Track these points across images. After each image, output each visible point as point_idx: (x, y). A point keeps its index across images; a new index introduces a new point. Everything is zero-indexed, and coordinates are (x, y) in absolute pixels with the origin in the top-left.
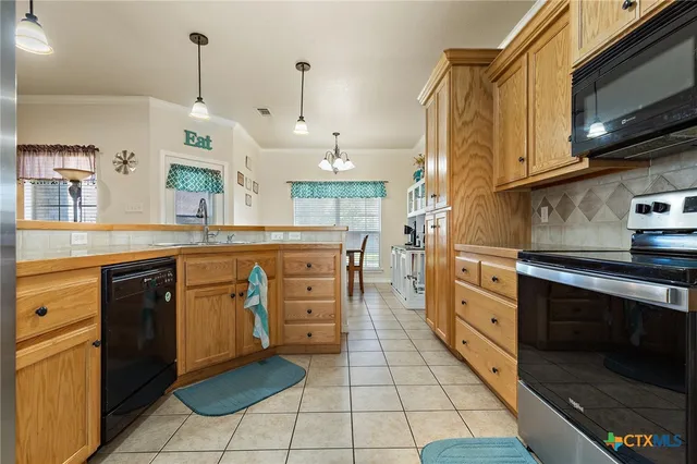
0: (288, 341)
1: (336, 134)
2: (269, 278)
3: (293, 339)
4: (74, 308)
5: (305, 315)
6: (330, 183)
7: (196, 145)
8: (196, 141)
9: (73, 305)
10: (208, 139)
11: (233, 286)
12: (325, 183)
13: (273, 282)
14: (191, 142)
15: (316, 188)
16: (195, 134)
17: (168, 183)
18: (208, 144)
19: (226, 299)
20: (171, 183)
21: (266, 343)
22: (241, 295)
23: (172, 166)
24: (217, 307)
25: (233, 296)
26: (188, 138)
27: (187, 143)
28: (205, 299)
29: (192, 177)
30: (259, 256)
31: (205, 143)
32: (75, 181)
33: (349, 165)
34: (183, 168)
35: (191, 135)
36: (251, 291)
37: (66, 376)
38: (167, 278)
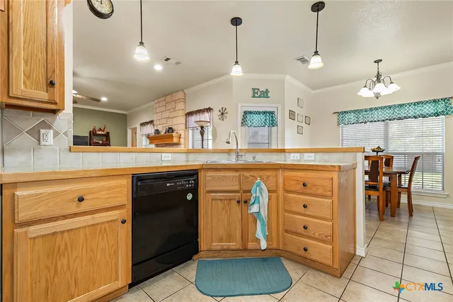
0: (288, 248)
1: (378, 62)
2: (269, 191)
3: (291, 248)
4: (108, 198)
5: (301, 230)
6: (376, 109)
7: (260, 97)
8: (259, 94)
9: (106, 196)
10: (267, 91)
11: (239, 194)
12: (371, 109)
13: (274, 195)
14: (256, 95)
15: (361, 115)
16: (258, 89)
17: (242, 123)
18: (267, 95)
19: (234, 203)
20: (244, 123)
21: (264, 245)
22: (246, 202)
23: (245, 112)
24: (227, 208)
25: (238, 202)
26: (254, 93)
27: (254, 96)
28: (219, 202)
29: (256, 118)
30: (261, 173)
31: (265, 94)
32: (202, 127)
33: (394, 88)
34: (251, 113)
35: (256, 91)
36: (252, 200)
37: (103, 238)
38: (189, 184)
